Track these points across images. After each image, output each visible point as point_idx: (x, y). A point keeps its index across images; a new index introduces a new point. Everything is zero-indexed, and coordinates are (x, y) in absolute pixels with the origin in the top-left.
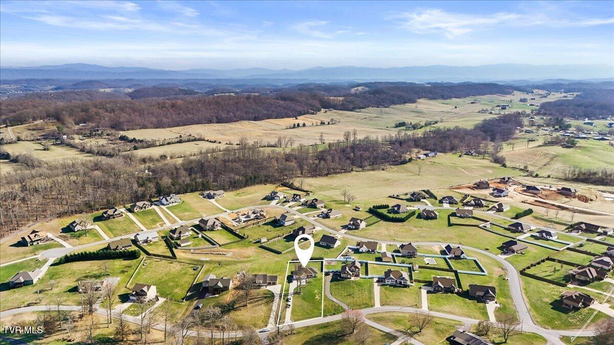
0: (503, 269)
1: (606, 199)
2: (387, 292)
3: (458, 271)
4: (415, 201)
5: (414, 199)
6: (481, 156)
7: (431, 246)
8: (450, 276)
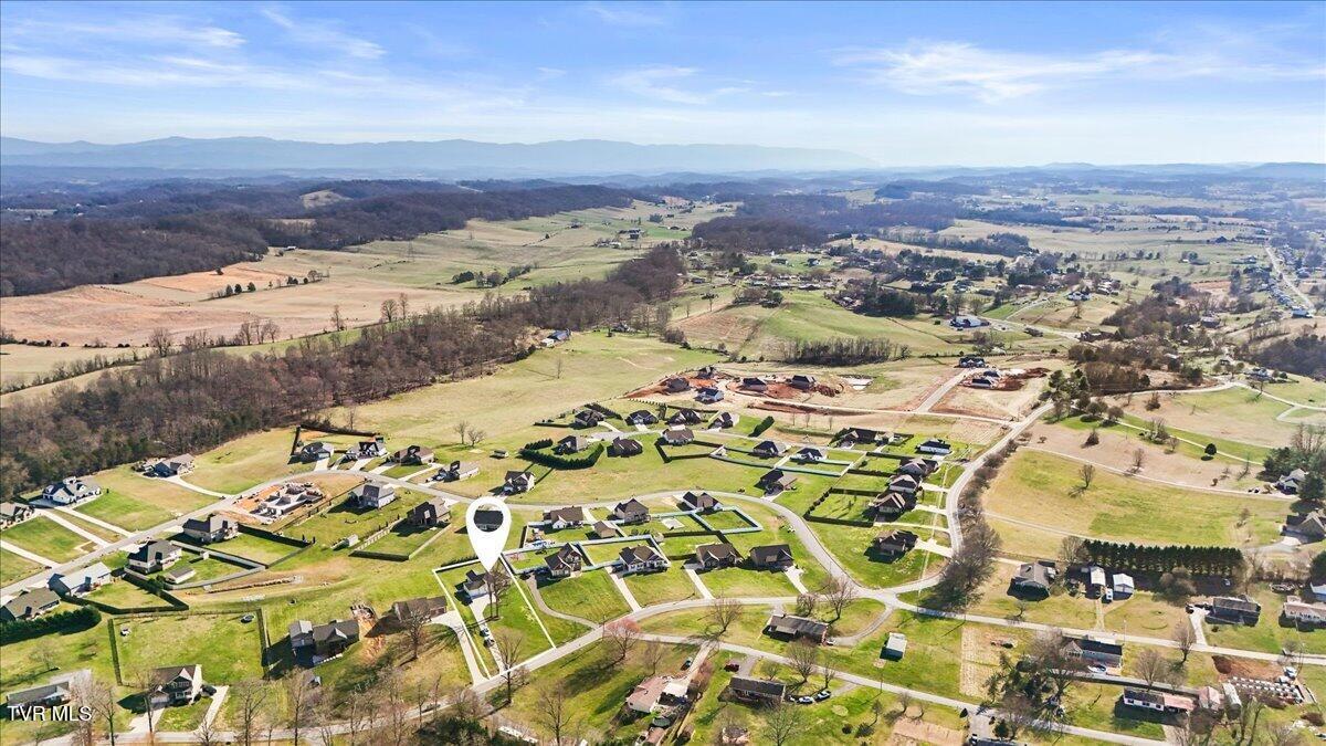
0: (779, 517)
1: (856, 388)
2: (638, 585)
3: (722, 532)
4: (588, 426)
5: (586, 424)
6: (642, 333)
7: (659, 500)
8: (713, 540)
